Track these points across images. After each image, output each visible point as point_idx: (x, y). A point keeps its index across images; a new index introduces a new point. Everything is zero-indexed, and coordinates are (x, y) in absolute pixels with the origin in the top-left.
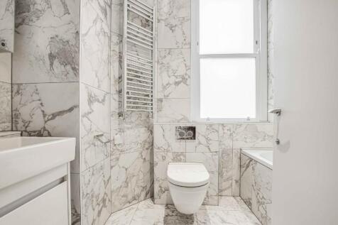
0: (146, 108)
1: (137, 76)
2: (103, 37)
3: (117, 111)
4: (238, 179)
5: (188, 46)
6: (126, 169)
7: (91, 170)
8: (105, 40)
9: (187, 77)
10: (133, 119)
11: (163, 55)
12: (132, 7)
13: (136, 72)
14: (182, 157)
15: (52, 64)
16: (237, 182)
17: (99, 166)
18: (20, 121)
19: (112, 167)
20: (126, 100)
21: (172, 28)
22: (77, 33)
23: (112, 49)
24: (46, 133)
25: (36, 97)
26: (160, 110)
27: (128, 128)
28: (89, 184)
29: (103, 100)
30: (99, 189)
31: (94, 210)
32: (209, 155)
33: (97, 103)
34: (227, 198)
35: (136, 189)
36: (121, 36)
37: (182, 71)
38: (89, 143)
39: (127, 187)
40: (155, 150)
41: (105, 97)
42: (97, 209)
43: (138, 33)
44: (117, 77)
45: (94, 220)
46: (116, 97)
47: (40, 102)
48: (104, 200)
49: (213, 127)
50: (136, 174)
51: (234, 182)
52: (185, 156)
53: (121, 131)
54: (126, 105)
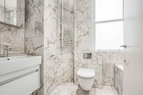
0: (72, 45)
1: (67, 33)
2: (54, 20)
3: (60, 47)
4: (113, 78)
5: (89, 19)
6: (63, 69)
7: (49, 68)
8: (55, 21)
9: (89, 32)
10: (66, 50)
11: (79, 24)
12: (66, 7)
13: (67, 31)
14: (85, 66)
15: (36, 31)
16: (113, 79)
17: (52, 67)
18: (27, 50)
19: (58, 68)
20: (63, 42)
21: (82, 12)
22: (43, 19)
23: (58, 24)
24: (34, 54)
25: (31, 42)
26: (77, 46)
27: (64, 53)
28: (47, 73)
29: (54, 43)
30: (52, 75)
31: (49, 83)
32: (98, 66)
33: (51, 44)
34: (108, 86)
35: (67, 77)
36: (61, 18)
37: (87, 30)
38: (48, 58)
39: (63, 76)
40: (75, 62)
41: (55, 41)
42: (51, 83)
43: (68, 16)
44: (60, 34)
45: (49, 87)
46: (60, 41)
47: (32, 44)
48: (54, 80)
49: (100, 53)
50: (67, 71)
51: (111, 79)
52: (87, 66)
53: (61, 54)
54: (63, 44)
